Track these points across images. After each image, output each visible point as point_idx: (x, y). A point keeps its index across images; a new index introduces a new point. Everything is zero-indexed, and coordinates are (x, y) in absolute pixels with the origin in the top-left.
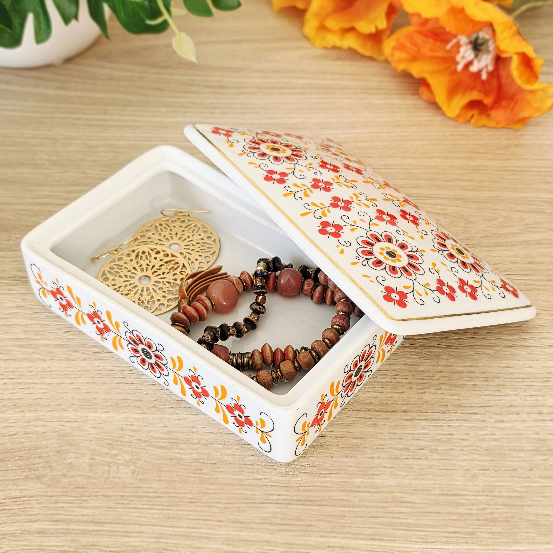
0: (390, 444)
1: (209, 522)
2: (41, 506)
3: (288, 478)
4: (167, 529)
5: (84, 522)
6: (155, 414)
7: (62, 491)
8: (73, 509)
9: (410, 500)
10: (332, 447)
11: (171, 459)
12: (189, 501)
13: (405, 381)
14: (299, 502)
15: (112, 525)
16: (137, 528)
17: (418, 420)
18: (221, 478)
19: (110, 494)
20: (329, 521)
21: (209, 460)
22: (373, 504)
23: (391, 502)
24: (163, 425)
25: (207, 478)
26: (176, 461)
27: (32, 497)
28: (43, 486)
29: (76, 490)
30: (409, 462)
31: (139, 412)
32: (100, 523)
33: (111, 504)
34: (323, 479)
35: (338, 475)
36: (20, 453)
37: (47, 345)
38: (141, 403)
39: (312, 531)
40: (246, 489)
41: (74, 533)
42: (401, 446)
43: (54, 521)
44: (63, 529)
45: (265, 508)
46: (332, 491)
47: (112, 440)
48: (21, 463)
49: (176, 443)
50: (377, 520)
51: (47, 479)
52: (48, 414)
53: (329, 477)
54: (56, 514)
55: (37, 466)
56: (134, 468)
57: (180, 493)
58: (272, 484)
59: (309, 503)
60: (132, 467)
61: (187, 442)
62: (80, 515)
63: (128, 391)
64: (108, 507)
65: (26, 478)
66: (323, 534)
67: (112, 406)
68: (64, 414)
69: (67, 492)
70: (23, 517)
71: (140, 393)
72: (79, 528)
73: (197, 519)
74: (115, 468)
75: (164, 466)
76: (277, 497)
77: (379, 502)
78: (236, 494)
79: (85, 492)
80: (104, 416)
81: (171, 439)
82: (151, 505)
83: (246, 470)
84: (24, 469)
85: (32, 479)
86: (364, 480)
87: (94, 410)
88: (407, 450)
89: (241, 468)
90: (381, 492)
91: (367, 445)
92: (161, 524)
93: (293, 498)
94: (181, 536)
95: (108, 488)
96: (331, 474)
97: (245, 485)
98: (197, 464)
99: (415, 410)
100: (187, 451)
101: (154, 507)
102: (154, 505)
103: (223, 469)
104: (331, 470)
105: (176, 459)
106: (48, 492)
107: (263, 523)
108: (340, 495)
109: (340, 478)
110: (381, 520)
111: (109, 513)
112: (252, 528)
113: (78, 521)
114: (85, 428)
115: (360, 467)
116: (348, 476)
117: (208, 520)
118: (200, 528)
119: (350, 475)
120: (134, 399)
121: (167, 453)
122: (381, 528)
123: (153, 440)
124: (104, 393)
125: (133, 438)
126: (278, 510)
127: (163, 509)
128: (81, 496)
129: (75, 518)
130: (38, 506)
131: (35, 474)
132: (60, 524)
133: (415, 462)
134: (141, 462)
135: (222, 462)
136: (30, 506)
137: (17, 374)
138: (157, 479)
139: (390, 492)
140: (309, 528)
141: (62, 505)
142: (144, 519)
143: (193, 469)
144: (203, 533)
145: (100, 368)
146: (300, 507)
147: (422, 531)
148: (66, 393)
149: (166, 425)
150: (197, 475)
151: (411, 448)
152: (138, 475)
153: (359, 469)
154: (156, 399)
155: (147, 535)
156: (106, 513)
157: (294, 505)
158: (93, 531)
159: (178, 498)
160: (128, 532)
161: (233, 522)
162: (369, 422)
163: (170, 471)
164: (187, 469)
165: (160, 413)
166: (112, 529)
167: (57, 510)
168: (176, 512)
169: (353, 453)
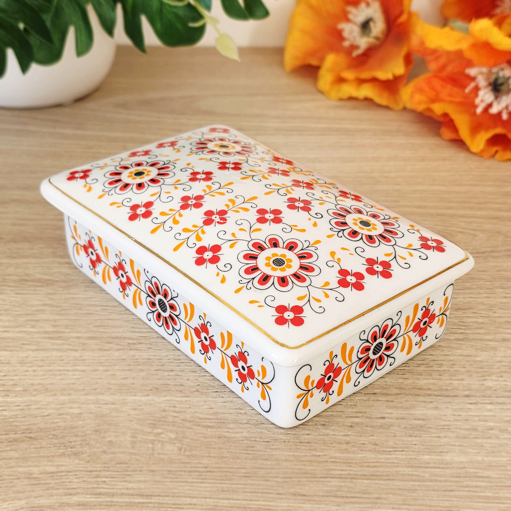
0: (456, 425)
1: (267, 495)
2: (80, 480)
3: (349, 455)
4: (222, 501)
5: (129, 495)
6: (198, 397)
7: (103, 466)
8: (116, 483)
9: (486, 475)
10: (393, 428)
11: (220, 437)
12: (243, 475)
13: (463, 370)
14: (364, 477)
15: (161, 498)
16: (189, 500)
17: (482, 403)
18: (276, 455)
19: (157, 469)
20: (400, 495)
21: (261, 438)
22: (446, 479)
23: (464, 477)
24: (208, 407)
25: (260, 455)
26: (225, 439)
27: (70, 472)
28: (81, 462)
29: (118, 466)
30: (479, 441)
31: (181, 395)
32: (147, 496)
33: (158, 478)
34: (388, 456)
35: (404, 453)
36: (55, 433)
37: (78, 338)
38: (183, 388)
39: (382, 504)
40: (305, 465)
41: (118, 506)
42: (468, 427)
43: (96, 494)
44: (106, 502)
45: (328, 482)
46: (398, 466)
47: (154, 420)
48: (56, 441)
49: (224, 423)
50: (452, 494)
51: (85, 455)
52: (83, 398)
53: (394, 454)
54: (98, 488)
55: (73, 444)
56: (181, 446)
57: (233, 468)
58: (332, 460)
59: (375, 478)
60: (177, 445)
61: (235, 422)
62: (124, 489)
63: (168, 377)
64: (155, 481)
65: (63, 455)
66: (395, 506)
67: (151, 390)
68: (100, 397)
69: (108, 467)
70: (62, 491)
71: (181, 379)
72: (124, 500)
73: (254, 492)
74: (160, 445)
75: (213, 444)
76: (340, 472)
77: (452, 477)
78: (294, 469)
79: (128, 467)
80: (143, 398)
81: (217, 419)
82: (202, 479)
83: (302, 448)
84: (60, 446)
85: (69, 455)
86: (433, 457)
87: (133, 394)
88: (475, 430)
89: (297, 445)
90: (452, 468)
91: (431, 426)
92: (215, 497)
93: (357, 473)
94: (238, 507)
95: (153, 464)
96: (396, 451)
97: (303, 461)
98: (249, 442)
99: (477, 395)
100: (237, 430)
101: (205, 481)
102: (205, 479)
103: (277, 447)
104: (395, 448)
105: (225, 437)
106: (87, 467)
107: (328, 496)
108: (408, 471)
109: (406, 455)
110: (456, 493)
111: (156, 486)
112: (315, 501)
113: (122, 494)
114: (124, 410)
115: (426, 445)
116: (415, 453)
117: (266, 493)
118: (258, 500)
119: (417, 452)
120: (175, 384)
121: (215, 432)
122: (457, 501)
123: (198, 420)
124: (143, 378)
125: (177, 418)
126: (342, 484)
127: (215, 483)
128: (124, 471)
129: (119, 491)
130: (77, 480)
131: (71, 451)
132: (103, 497)
133: (484, 441)
134: (187, 440)
135: (275, 440)
136: (68, 480)
137: (47, 362)
138: (207, 455)
139: (462, 468)
140: (379, 501)
141: (104, 479)
142: (195, 492)
143: (245, 447)
144: (262, 505)
145: (136, 357)
146: (365, 481)
147: (503, 503)
148: (101, 379)
149: (211, 407)
150: (250, 452)
151: (480, 428)
152: (185, 451)
153: (425, 447)
154: (198, 384)
155: (200, 507)
156: (153, 486)
157: (359, 479)
158: (139, 503)
159: (230, 472)
160: (179, 505)
161: (294, 495)
162: (430, 406)
163: (220, 448)
164: (238, 446)
165: (204, 396)
166: (160, 501)
167: (98, 484)
168: (230, 486)
169: (417, 432)
